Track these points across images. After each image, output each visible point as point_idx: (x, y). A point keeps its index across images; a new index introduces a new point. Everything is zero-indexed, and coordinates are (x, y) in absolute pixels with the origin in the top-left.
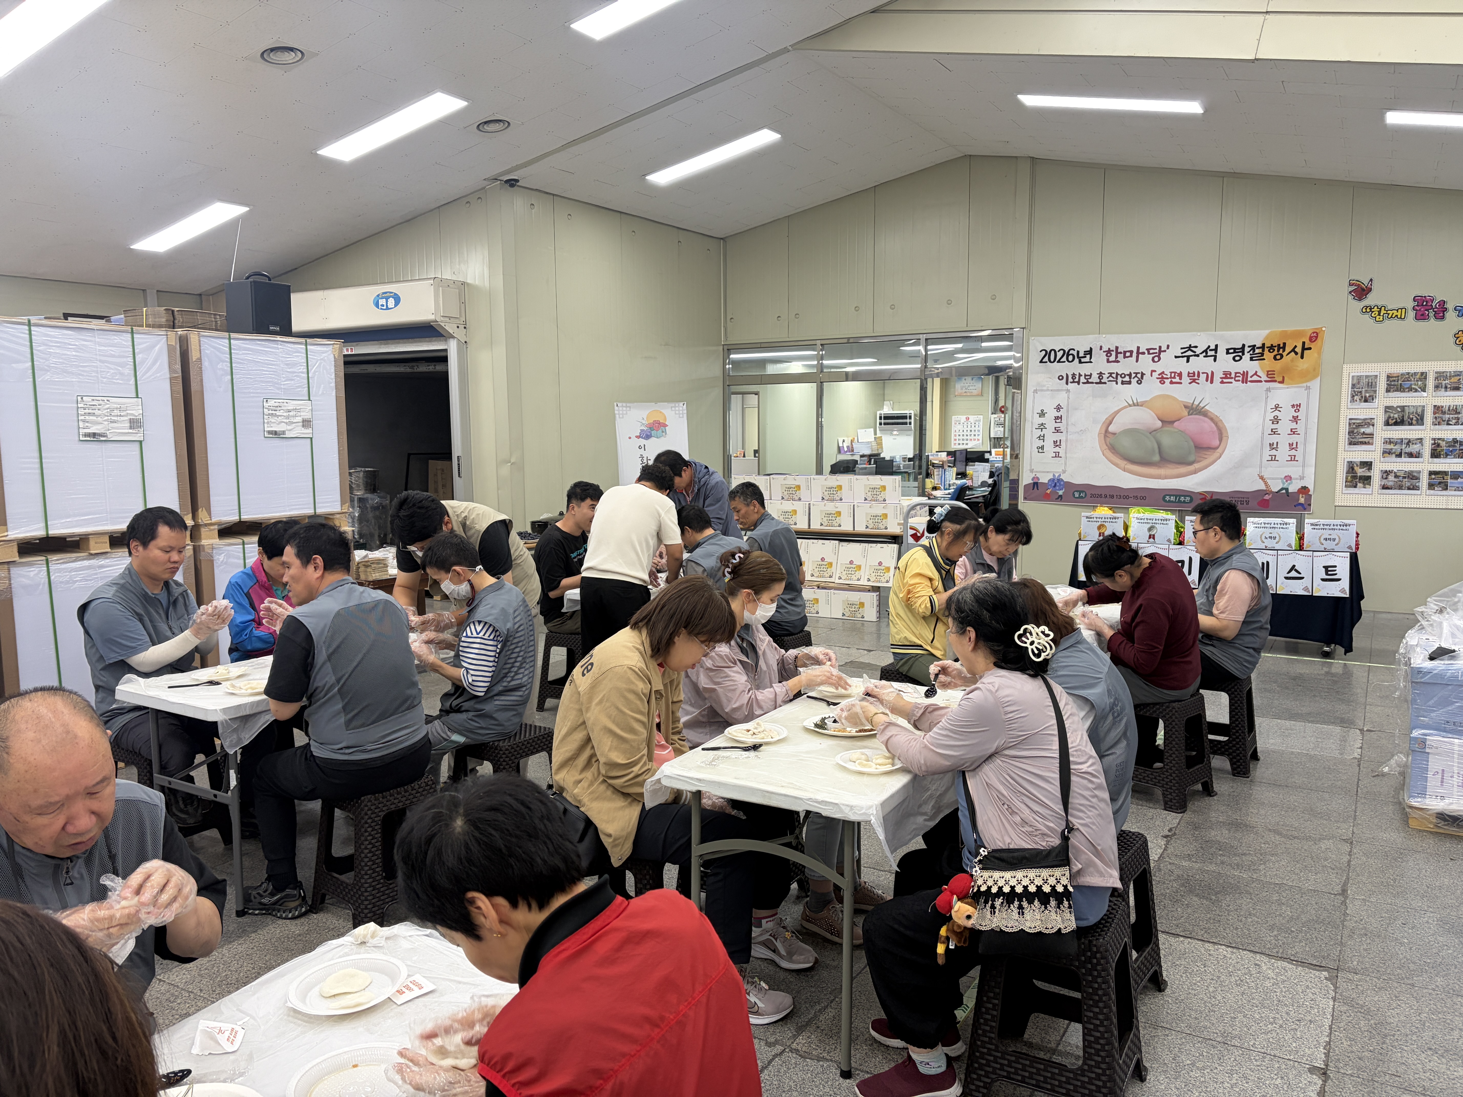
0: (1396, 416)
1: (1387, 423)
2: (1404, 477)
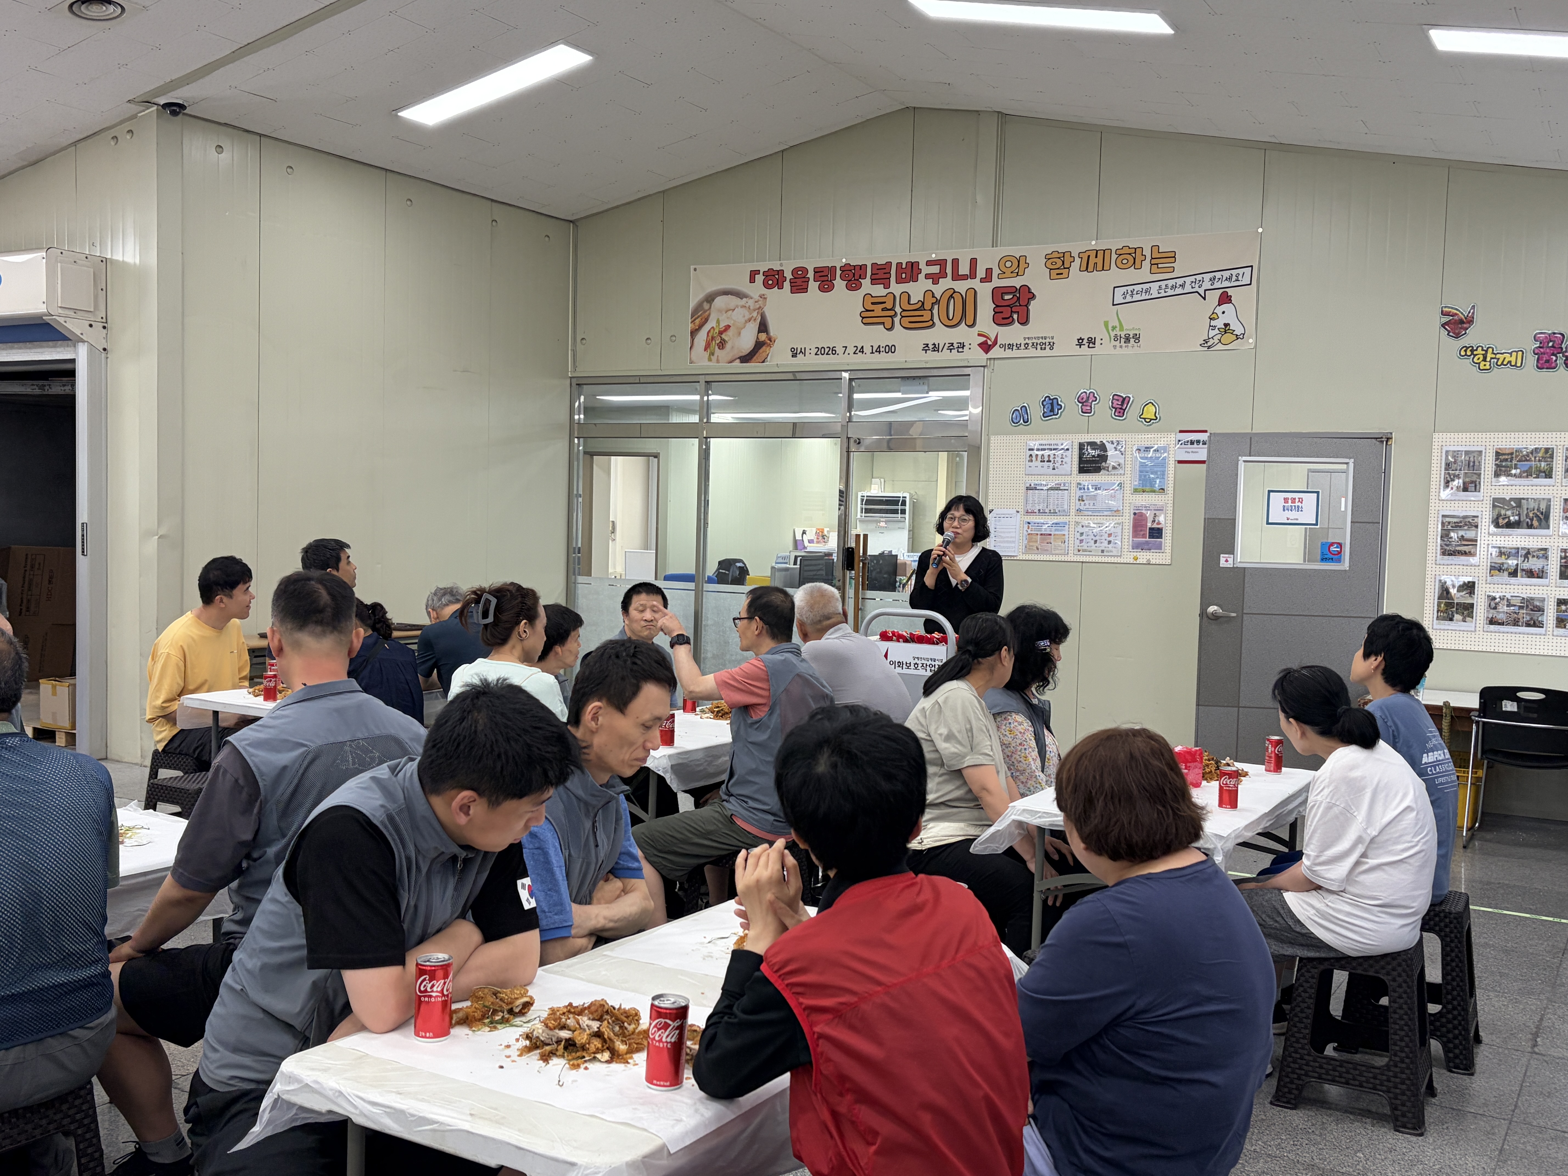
0: (1509, 513)
1: (1496, 525)
2: (1521, 608)
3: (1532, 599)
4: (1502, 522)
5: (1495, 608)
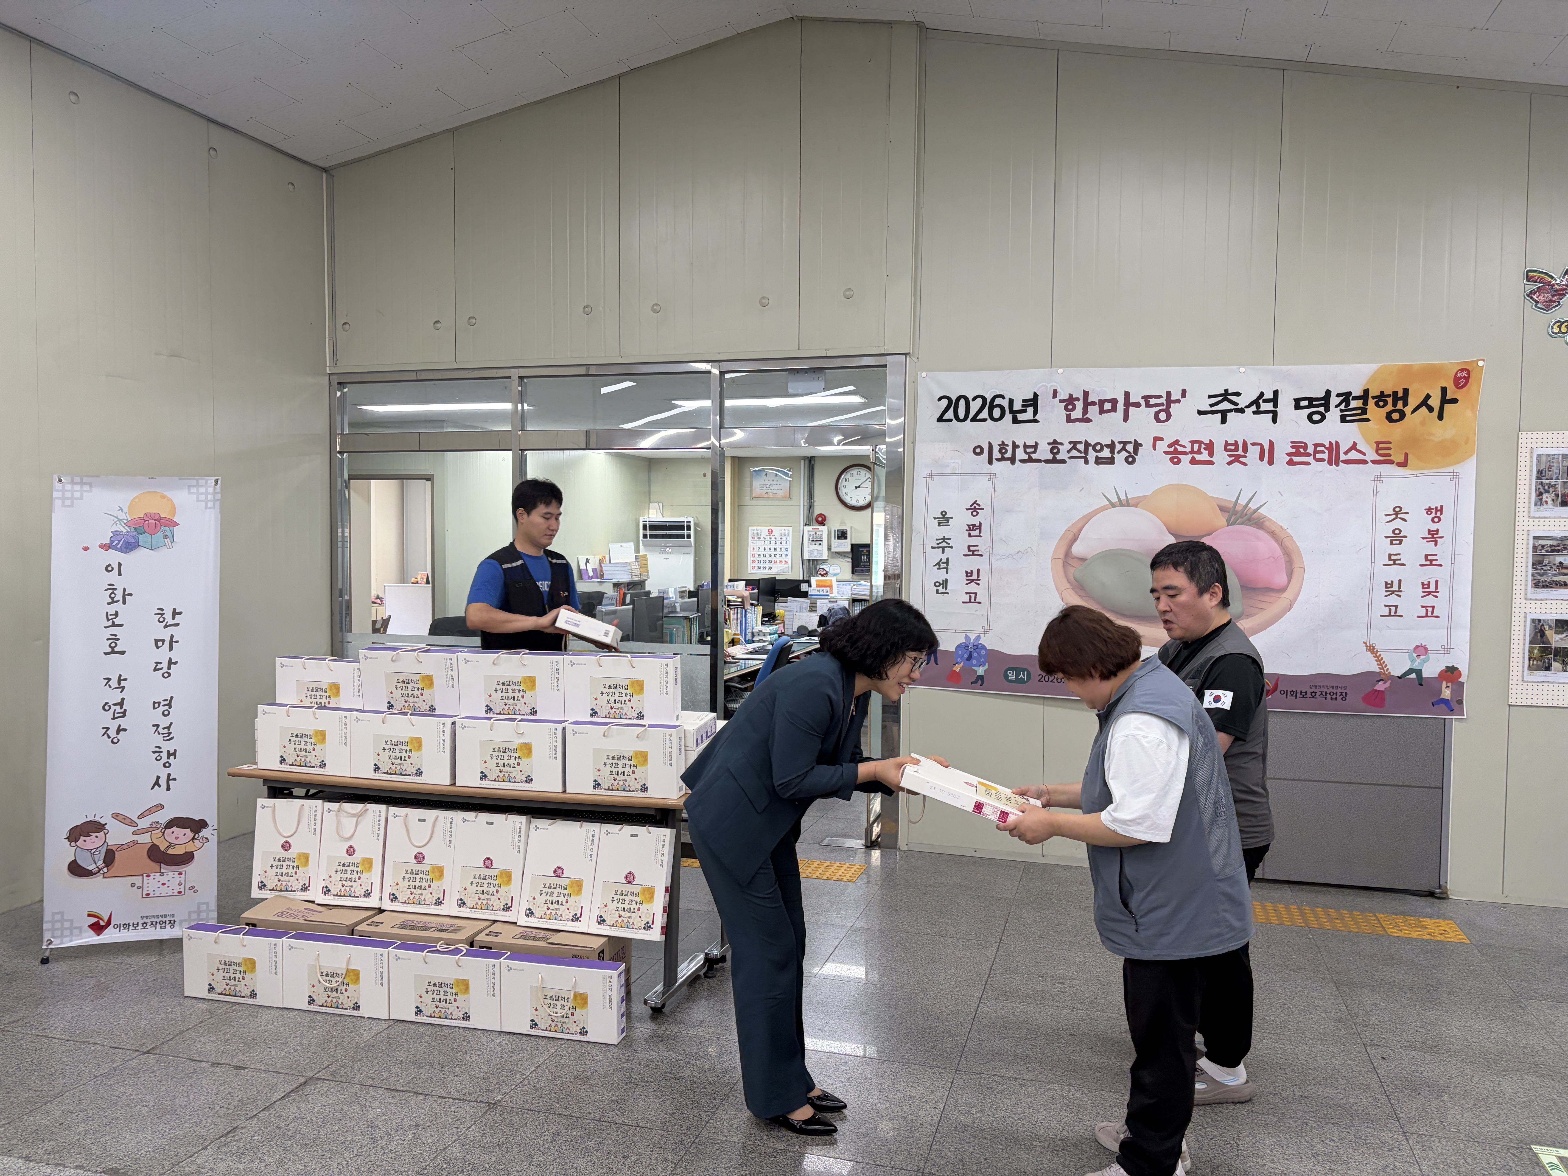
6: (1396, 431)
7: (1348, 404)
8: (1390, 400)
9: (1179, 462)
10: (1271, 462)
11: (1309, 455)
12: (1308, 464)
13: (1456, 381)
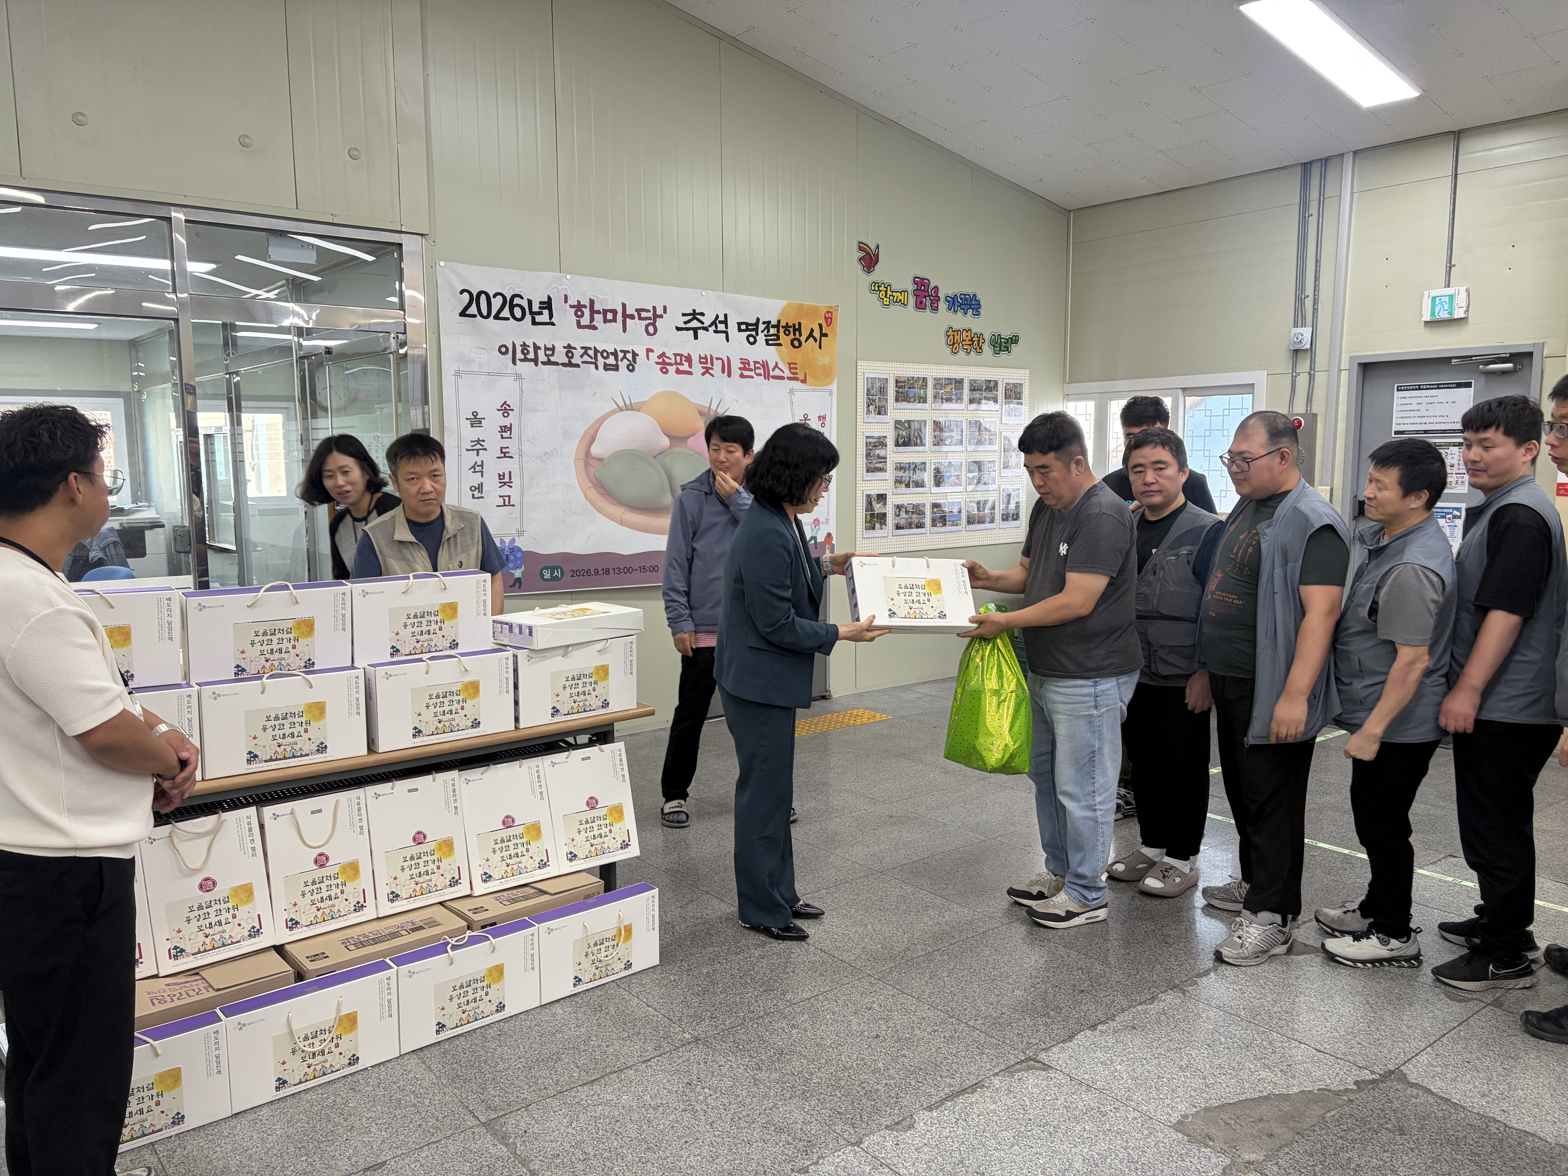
0: (904, 433)
1: (897, 444)
2: (913, 512)
3: (919, 505)
4: (901, 441)
5: (899, 515)
6: (798, 355)
7: (768, 331)
8: (791, 330)
9: (666, 372)
10: (729, 375)
11: (751, 370)
12: (752, 377)
13: (826, 319)
